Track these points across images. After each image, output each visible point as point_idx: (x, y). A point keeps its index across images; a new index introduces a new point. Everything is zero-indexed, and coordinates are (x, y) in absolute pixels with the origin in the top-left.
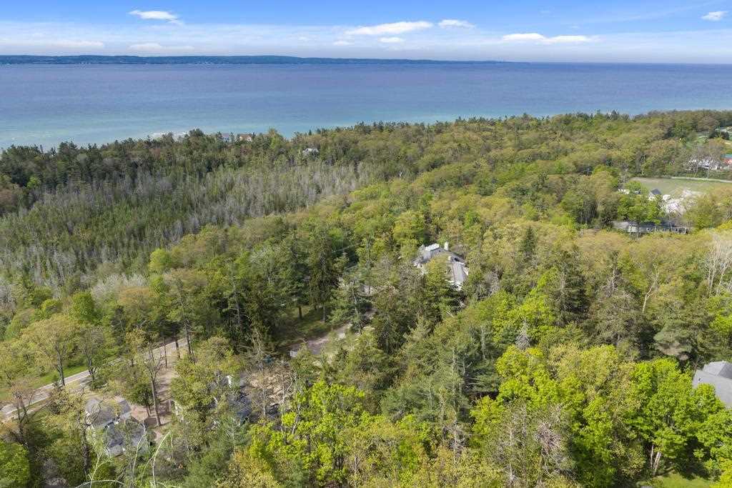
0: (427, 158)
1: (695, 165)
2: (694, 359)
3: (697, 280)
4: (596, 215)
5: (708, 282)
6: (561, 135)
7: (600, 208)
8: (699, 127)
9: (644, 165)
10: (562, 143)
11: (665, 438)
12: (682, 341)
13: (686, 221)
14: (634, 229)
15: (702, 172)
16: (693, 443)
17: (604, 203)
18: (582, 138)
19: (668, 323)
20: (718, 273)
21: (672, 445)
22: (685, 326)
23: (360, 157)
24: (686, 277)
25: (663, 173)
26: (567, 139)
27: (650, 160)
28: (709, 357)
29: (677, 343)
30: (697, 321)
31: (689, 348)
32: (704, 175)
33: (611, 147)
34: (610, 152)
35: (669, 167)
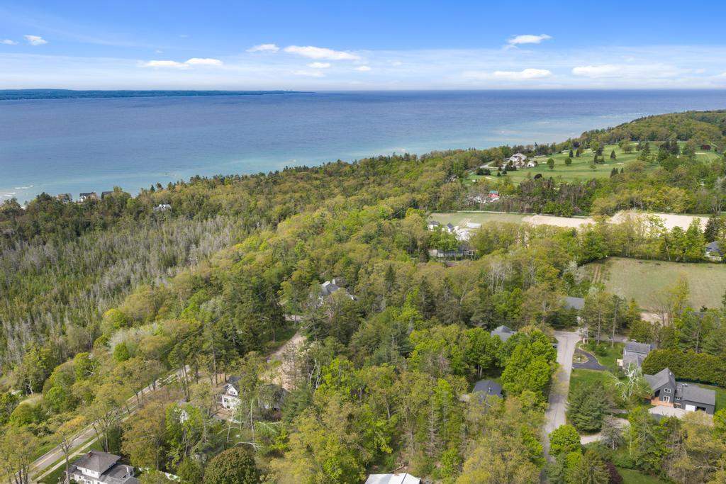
0: (277, 209)
1: (472, 200)
2: (490, 327)
3: (485, 287)
4: (416, 247)
5: (491, 287)
6: (374, 181)
7: (419, 243)
8: (469, 165)
9: (439, 203)
10: (377, 189)
11: (484, 359)
12: (483, 319)
13: (471, 245)
14: (442, 255)
15: (476, 206)
16: (495, 360)
17: (421, 240)
18: (389, 182)
19: (476, 311)
20: (495, 281)
21: (487, 362)
22: (484, 312)
23: (215, 210)
24: (480, 286)
25: (451, 208)
26: (379, 184)
27: (442, 200)
28: (496, 326)
29: (481, 321)
30: (489, 308)
31: (486, 322)
32: (477, 208)
33: (413, 190)
34: (413, 195)
35: (455, 204)
